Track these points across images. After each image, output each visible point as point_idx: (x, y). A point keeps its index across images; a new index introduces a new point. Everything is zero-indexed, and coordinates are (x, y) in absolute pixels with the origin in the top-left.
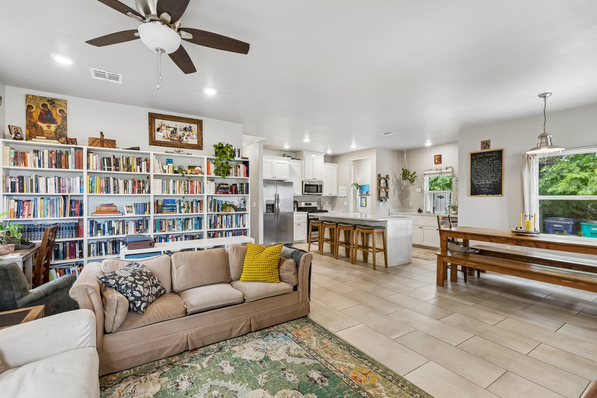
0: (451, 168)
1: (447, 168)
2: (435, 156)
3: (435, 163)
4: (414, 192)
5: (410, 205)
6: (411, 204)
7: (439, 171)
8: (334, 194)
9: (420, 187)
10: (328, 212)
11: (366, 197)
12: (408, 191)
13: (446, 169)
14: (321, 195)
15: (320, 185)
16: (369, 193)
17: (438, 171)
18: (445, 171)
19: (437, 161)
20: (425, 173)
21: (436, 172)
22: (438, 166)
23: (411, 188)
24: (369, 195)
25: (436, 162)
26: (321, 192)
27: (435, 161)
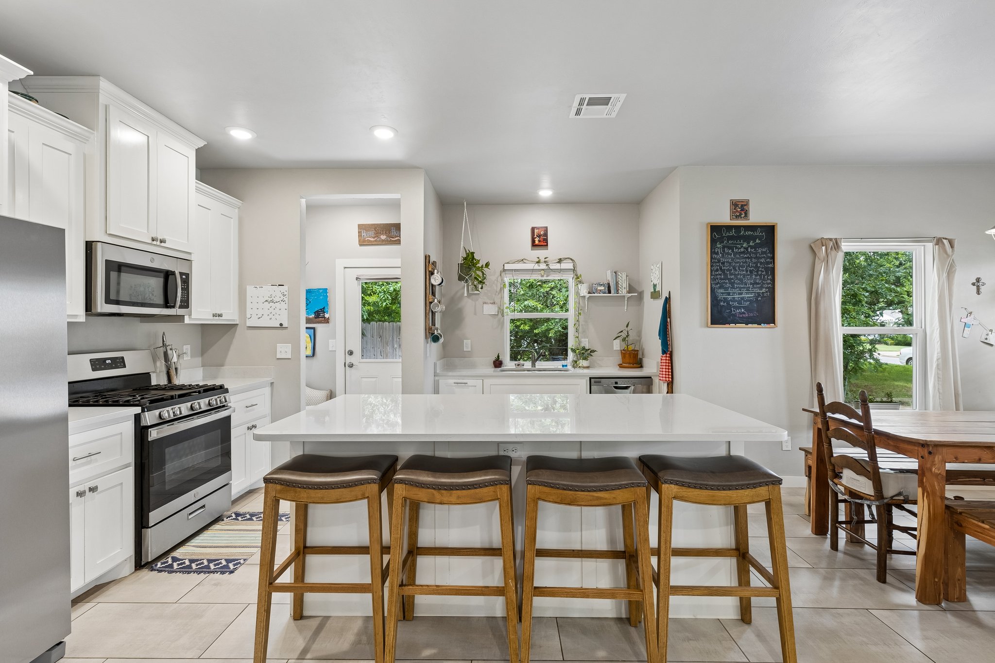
0: (571, 261)
1: (560, 261)
2: (533, 229)
3: (534, 245)
4: (475, 314)
5: (465, 349)
6: (467, 345)
7: (543, 266)
8: (230, 315)
9: (494, 303)
10: (227, 391)
11: (314, 329)
12: (460, 312)
13: (558, 262)
14: (181, 318)
15: (181, 274)
16: (327, 316)
17: (539, 266)
18: (557, 266)
19: (539, 241)
20: (507, 267)
21: (536, 267)
22: (541, 253)
23: (468, 305)
24: (327, 321)
25: (537, 242)
26: (185, 304)
27: (533, 241)
